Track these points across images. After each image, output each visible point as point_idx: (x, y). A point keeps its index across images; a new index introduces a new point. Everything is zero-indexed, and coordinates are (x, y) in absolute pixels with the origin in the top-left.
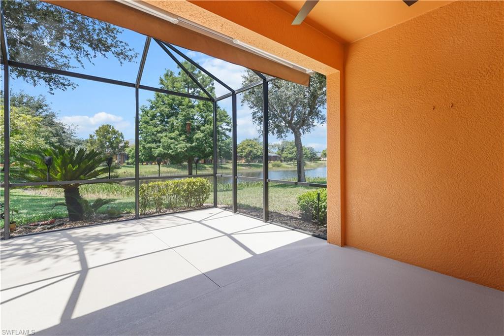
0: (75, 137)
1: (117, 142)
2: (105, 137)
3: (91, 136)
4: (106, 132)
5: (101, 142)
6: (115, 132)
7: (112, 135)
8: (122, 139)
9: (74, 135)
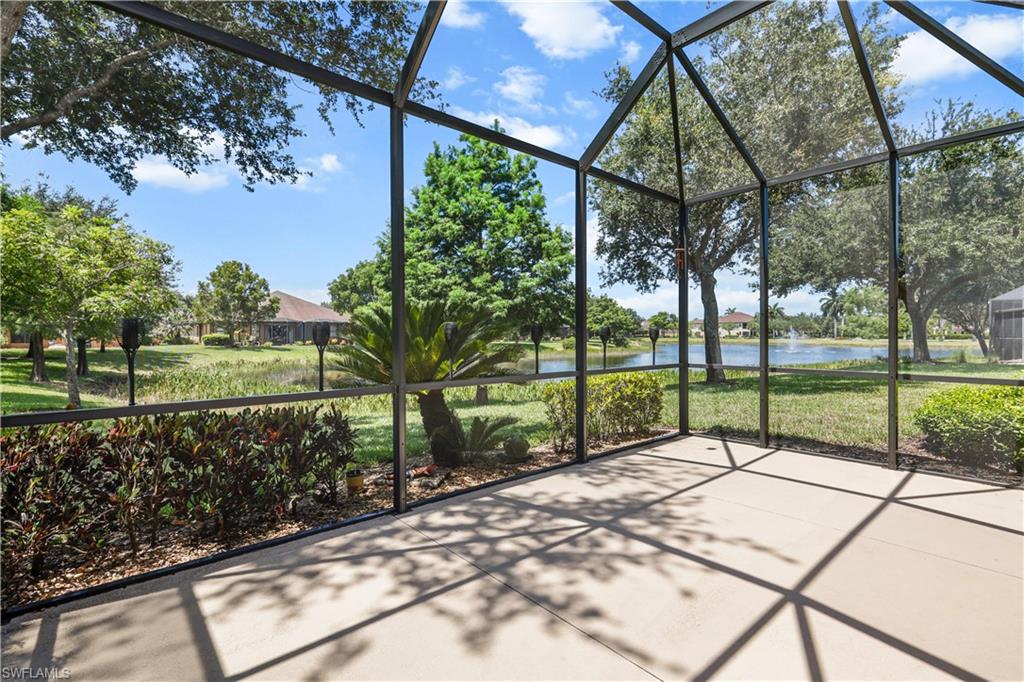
0: (173, 287)
1: (255, 298)
2: (230, 287)
3: (201, 286)
4: (234, 277)
5: (223, 297)
6: (250, 278)
7: (245, 282)
8: (266, 293)
9: (172, 283)
